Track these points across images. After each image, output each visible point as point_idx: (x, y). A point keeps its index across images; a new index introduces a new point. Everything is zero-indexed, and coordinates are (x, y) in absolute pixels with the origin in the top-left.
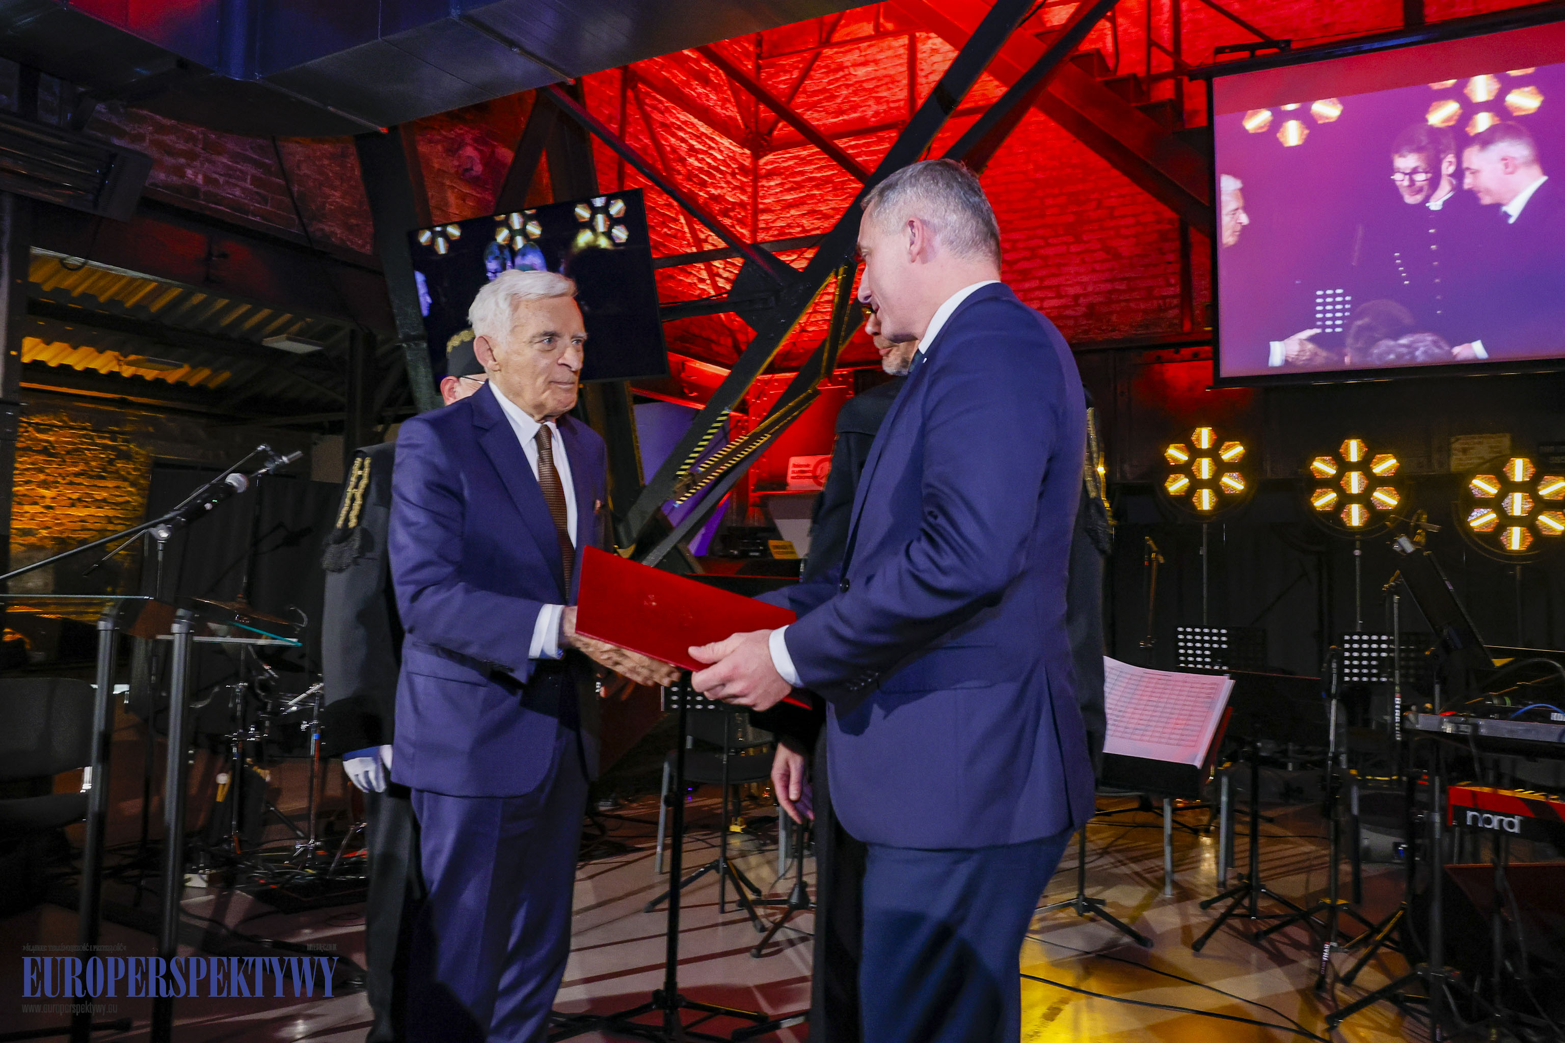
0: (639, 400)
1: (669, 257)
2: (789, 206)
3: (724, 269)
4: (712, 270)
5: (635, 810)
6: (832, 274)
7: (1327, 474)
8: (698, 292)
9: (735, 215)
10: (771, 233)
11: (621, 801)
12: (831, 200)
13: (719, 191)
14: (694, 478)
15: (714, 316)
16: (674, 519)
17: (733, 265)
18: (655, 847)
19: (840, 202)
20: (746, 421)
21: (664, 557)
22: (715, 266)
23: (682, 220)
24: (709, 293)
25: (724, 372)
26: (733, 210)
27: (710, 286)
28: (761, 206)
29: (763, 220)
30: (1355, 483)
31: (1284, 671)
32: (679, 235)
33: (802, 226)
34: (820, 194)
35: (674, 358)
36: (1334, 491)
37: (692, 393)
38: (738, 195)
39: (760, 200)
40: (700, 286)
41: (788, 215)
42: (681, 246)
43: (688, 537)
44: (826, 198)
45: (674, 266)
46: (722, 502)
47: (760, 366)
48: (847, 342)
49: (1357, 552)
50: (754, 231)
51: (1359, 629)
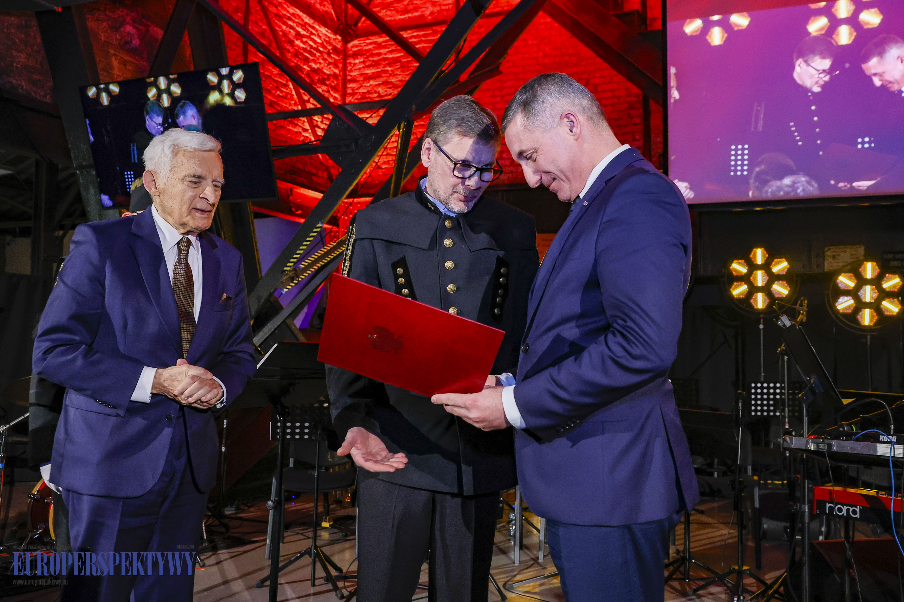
0: (257, 216)
1: (280, 112)
2: (368, 78)
3: (322, 122)
4: (313, 123)
5: (252, 513)
6: (396, 128)
7: (742, 272)
8: (302, 138)
9: (330, 84)
10: (356, 97)
11: (242, 507)
12: (399, 75)
13: (318, 65)
14: (297, 272)
15: (314, 156)
16: (284, 302)
17: (328, 119)
18: (266, 540)
19: (405, 76)
20: (337, 232)
21: (275, 329)
22: (315, 120)
23: (291, 86)
24: (310, 139)
25: (319, 195)
26: (328, 79)
27: (311, 134)
28: (349, 78)
29: (350, 87)
30: (760, 279)
31: (712, 409)
32: (289, 96)
33: (379, 93)
34: (391, 70)
35: (283, 185)
36: (746, 283)
37: (298, 211)
38: (332, 69)
39: (348, 73)
40: (304, 134)
41: (368, 85)
42: (290, 105)
43: (294, 314)
44: (396, 73)
45: (285, 119)
46: (318, 289)
47: (345, 192)
48: (409, 177)
49: (761, 326)
50: (344, 95)
51: (762, 379)
